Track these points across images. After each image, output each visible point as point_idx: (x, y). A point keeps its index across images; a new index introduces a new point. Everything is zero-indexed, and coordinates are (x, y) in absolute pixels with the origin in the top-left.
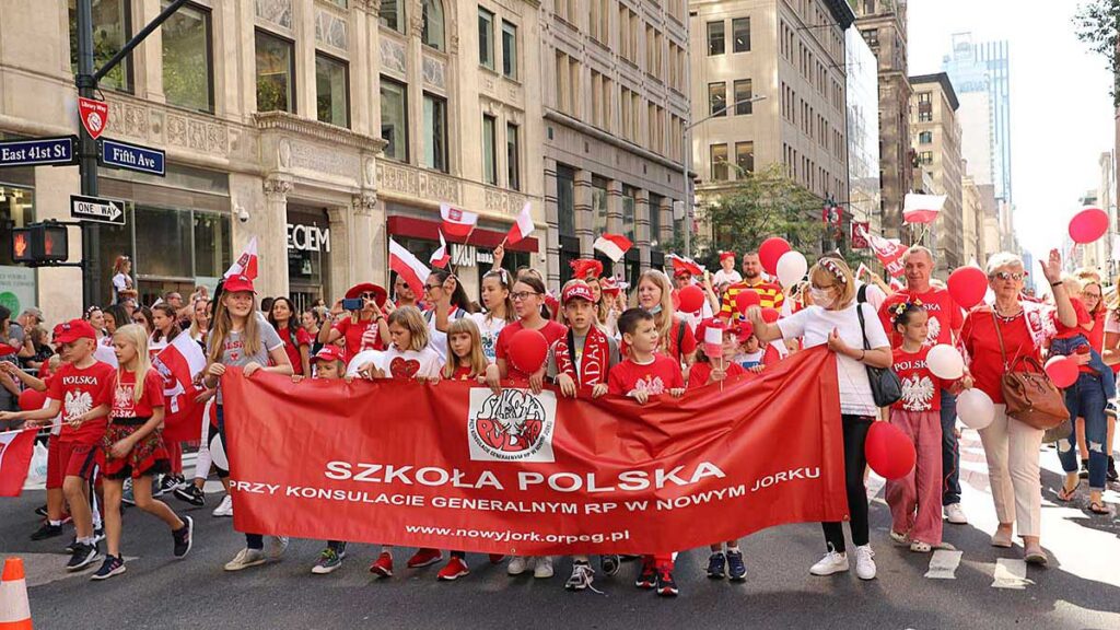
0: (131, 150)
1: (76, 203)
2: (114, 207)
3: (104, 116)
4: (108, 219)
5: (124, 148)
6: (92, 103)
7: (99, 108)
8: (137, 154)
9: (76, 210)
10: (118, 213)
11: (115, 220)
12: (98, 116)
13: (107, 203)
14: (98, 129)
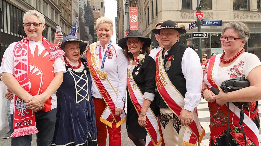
0: (211, 21)
1: (195, 34)
2: (205, 34)
3: (202, 15)
4: (203, 37)
5: (209, 21)
6: (199, 13)
7: (201, 13)
8: (213, 22)
9: (195, 36)
10: (206, 35)
11: (205, 37)
12: (201, 15)
13: (203, 33)
14: (201, 18)
